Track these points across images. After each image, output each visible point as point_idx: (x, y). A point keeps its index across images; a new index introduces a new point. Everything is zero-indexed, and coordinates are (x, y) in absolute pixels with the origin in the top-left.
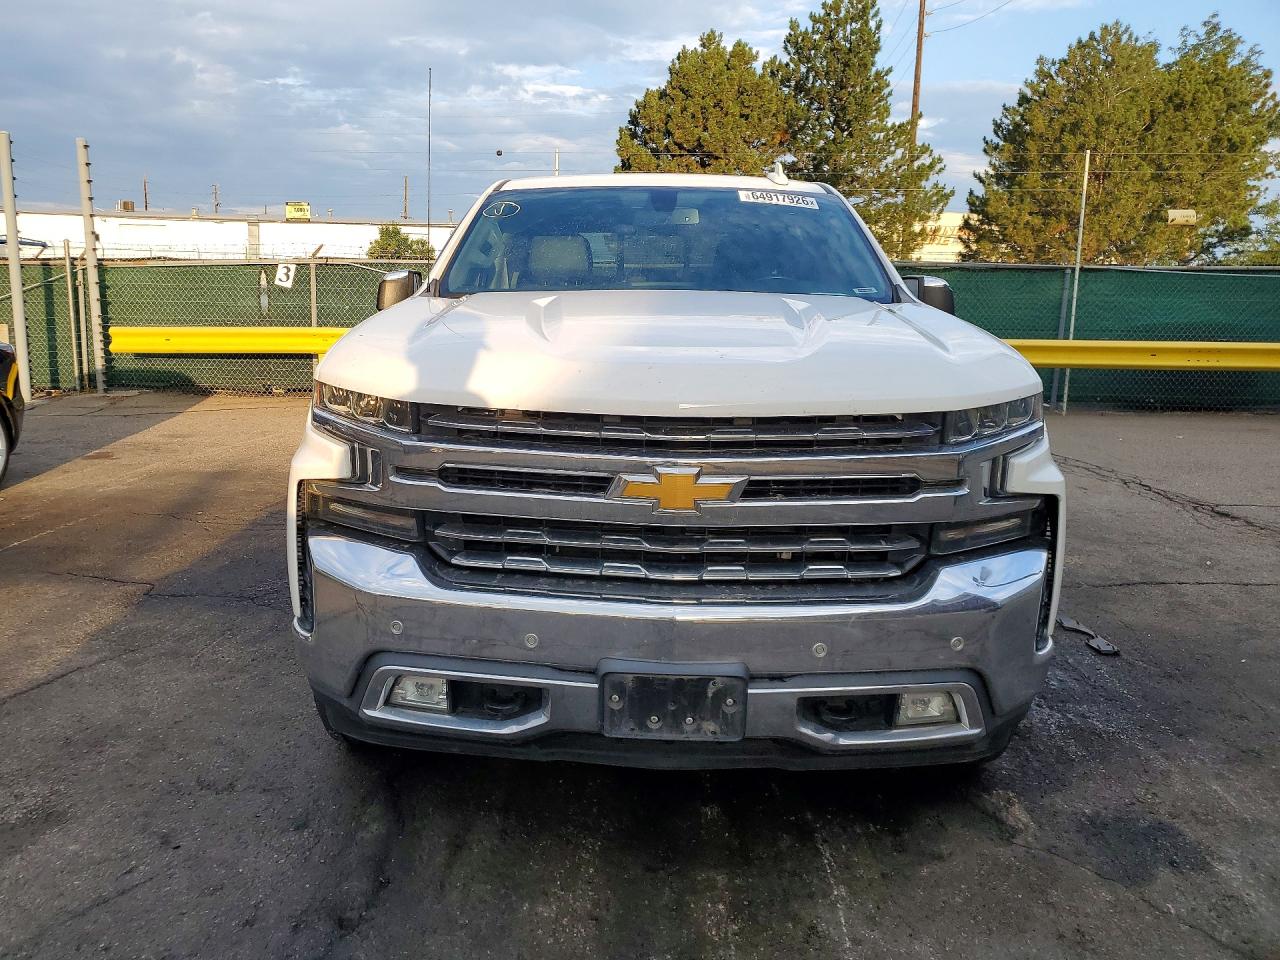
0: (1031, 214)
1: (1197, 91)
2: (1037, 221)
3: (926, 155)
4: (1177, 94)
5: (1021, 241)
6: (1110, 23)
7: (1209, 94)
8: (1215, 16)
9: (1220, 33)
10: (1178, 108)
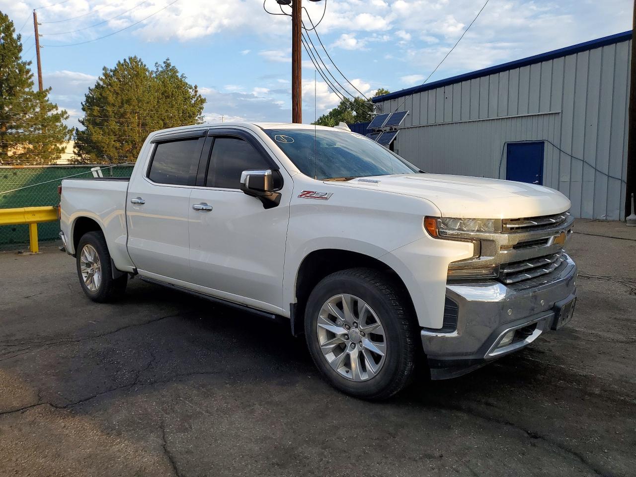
0: (114, 141)
1: (173, 91)
2: (118, 145)
3: (54, 109)
4: (165, 91)
5: (112, 154)
6: (133, 57)
7: (178, 93)
8: (168, 60)
9: (171, 67)
10: (168, 97)
